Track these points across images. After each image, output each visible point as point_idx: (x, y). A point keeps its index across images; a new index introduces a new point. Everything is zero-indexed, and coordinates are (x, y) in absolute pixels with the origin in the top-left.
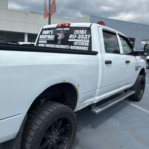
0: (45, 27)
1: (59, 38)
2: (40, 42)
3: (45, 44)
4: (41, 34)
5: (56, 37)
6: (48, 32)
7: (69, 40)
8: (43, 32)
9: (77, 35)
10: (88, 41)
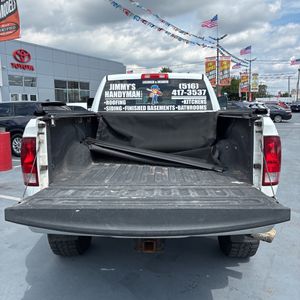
1: (152, 95)
3: (123, 106)
4: (107, 89)
5: (146, 93)
6: (123, 86)
7: (173, 98)
8: (112, 86)
9: (185, 91)
10: (205, 98)
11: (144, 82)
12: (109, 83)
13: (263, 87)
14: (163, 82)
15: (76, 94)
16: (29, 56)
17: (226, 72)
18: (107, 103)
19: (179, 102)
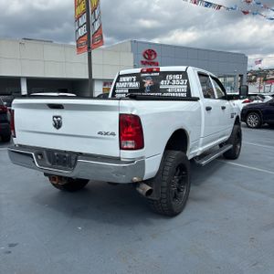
0: (122, 72)
1: (146, 85)
2: (117, 91)
3: (126, 93)
4: (118, 81)
6: (128, 79)
7: (161, 87)
8: (121, 79)
9: (171, 81)
10: (186, 87)
11: (143, 75)
12: (119, 76)
14: (155, 74)
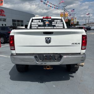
1: (46, 24)
3: (37, 27)
7: (53, 24)
8: (34, 21)
9: (56, 22)
10: (62, 24)
13: (78, 22)
15: (19, 24)
16: (4, 11)
17: (67, 17)
18: (32, 26)
19: (55, 26)
